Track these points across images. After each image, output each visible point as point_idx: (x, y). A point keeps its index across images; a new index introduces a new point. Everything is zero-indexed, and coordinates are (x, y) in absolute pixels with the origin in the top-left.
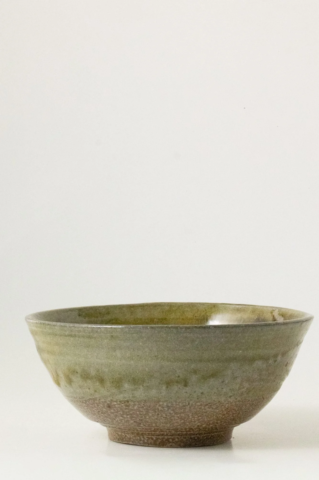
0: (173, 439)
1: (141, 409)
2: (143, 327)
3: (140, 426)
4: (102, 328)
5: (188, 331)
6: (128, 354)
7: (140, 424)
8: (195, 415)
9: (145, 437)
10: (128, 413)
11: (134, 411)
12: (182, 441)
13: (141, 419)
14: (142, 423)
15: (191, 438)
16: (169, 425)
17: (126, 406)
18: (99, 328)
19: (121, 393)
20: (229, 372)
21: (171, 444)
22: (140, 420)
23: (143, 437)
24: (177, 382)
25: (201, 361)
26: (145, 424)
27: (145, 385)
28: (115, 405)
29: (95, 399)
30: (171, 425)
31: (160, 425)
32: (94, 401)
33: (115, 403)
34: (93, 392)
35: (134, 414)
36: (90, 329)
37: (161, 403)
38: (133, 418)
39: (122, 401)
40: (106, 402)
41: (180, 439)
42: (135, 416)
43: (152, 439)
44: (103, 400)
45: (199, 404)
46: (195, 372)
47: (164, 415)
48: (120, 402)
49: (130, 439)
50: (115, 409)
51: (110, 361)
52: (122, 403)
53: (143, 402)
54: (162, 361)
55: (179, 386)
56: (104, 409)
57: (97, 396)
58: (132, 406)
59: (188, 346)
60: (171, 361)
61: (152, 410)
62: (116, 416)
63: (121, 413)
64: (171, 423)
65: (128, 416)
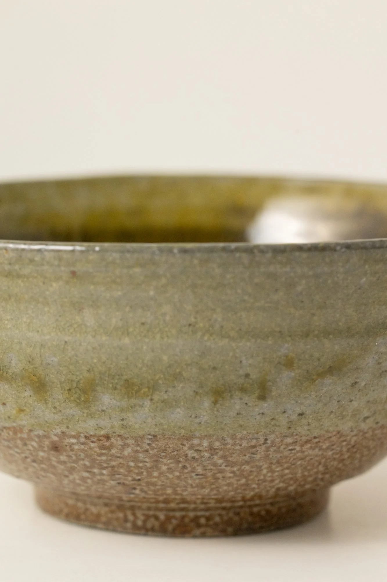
0: (208, 519)
1: (141, 456)
2: (161, 250)
3: (133, 493)
4: (46, 250)
5: (279, 258)
6: (115, 321)
7: (135, 489)
8: (277, 467)
9: (139, 514)
10: (105, 465)
11: (121, 461)
12: (229, 522)
13: (139, 477)
14: (138, 487)
15: (252, 514)
16: (207, 491)
17: (102, 447)
18: (39, 250)
19: (91, 416)
20: (370, 360)
21: (202, 530)
22: (134, 480)
23: (134, 514)
24: (243, 390)
25: (306, 335)
26: (145, 489)
27: (156, 397)
28: (73, 444)
29: (16, 430)
30: (212, 490)
31: (186, 490)
32: (15, 433)
33: (73, 441)
34: (14, 412)
35: (122, 467)
36: (11, 254)
37: (196, 442)
38: (117, 476)
39: (91, 435)
40: (47, 437)
41: (225, 518)
42: (122, 470)
43: (156, 518)
44: (41, 433)
45: (289, 440)
46: (289, 363)
47: (200, 470)
48: (86, 437)
49: (98, 516)
50: (71, 453)
51: (67, 339)
52: (93, 442)
53: (148, 439)
54: (206, 338)
55: (246, 399)
56: (41, 454)
57: (25, 421)
58: (117, 448)
59: (276, 297)
60: (229, 337)
61: (171, 458)
62: (72, 470)
63: (87, 463)
64: (213, 486)
65: (104, 472)
